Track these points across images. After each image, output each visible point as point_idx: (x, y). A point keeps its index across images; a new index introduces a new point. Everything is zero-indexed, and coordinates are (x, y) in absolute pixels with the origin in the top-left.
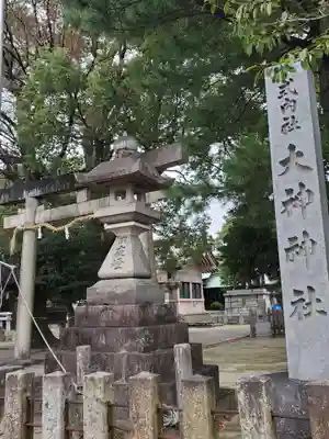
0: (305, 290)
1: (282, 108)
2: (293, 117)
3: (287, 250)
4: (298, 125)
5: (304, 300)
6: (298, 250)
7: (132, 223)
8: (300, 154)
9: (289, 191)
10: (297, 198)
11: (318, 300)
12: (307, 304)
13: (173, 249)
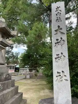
0: (61, 72)
1: (56, 14)
2: (60, 18)
3: (56, 58)
4: (61, 20)
5: (60, 76)
6: (59, 58)
8: (61, 29)
9: (57, 40)
10: (60, 42)
11: (65, 76)
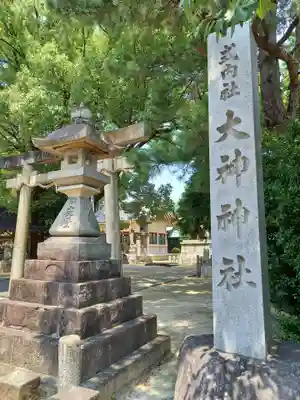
0: (235, 260)
1: (223, 74)
2: (233, 83)
3: (219, 218)
4: (237, 90)
5: (233, 269)
6: (230, 217)
7: (81, 186)
8: (238, 121)
9: (225, 158)
10: (232, 165)
11: (248, 271)
12: (236, 274)
13: (144, 208)
